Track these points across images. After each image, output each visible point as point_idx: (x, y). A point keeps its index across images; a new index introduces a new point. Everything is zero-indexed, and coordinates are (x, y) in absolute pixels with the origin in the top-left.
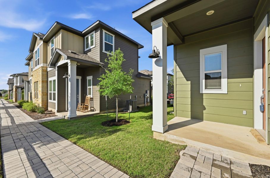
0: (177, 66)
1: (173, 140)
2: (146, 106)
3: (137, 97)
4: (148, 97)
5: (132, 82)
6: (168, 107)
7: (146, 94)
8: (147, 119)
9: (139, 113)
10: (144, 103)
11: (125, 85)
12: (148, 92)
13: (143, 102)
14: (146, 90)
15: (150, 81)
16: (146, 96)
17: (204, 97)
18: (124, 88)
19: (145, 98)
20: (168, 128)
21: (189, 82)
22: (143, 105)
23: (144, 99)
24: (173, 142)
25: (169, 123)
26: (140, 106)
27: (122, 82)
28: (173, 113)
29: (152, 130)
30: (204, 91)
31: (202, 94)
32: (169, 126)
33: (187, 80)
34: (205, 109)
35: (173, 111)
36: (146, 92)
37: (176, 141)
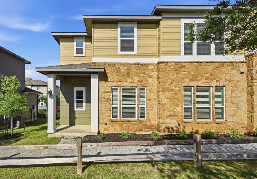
0: (62, 94)
1: (59, 135)
2: (33, 120)
3: (23, 113)
4: (35, 112)
5: (27, 103)
6: (56, 120)
7: (33, 109)
8: (39, 131)
9: (28, 127)
10: (31, 118)
11: (21, 106)
12: (35, 107)
13: (30, 116)
14: (33, 105)
15: (37, 96)
16: (34, 111)
17: (76, 113)
18: (21, 108)
19: (32, 113)
20: (56, 131)
21: (69, 104)
22: (30, 120)
23: (30, 114)
24: (58, 137)
25: (57, 129)
26: (27, 121)
27: (18, 103)
28: (59, 124)
29: (47, 133)
30: (76, 109)
31: (75, 111)
32: (57, 130)
33: (68, 103)
34: (76, 118)
35: (59, 123)
36: (33, 107)
37: (60, 135)
